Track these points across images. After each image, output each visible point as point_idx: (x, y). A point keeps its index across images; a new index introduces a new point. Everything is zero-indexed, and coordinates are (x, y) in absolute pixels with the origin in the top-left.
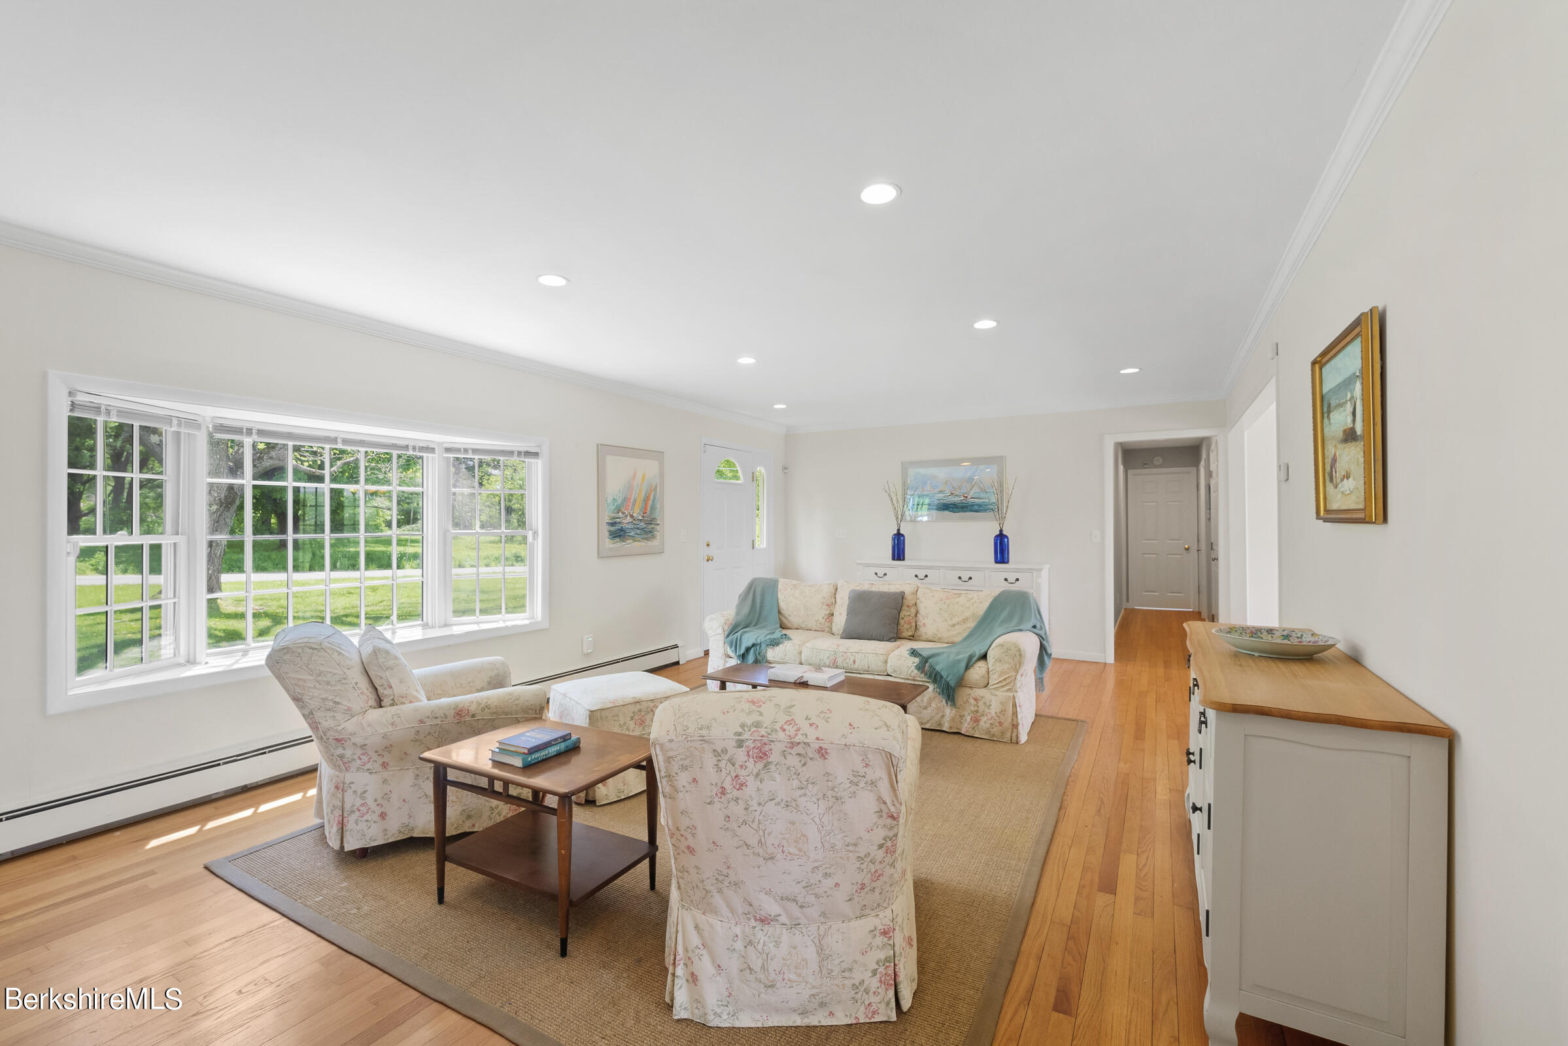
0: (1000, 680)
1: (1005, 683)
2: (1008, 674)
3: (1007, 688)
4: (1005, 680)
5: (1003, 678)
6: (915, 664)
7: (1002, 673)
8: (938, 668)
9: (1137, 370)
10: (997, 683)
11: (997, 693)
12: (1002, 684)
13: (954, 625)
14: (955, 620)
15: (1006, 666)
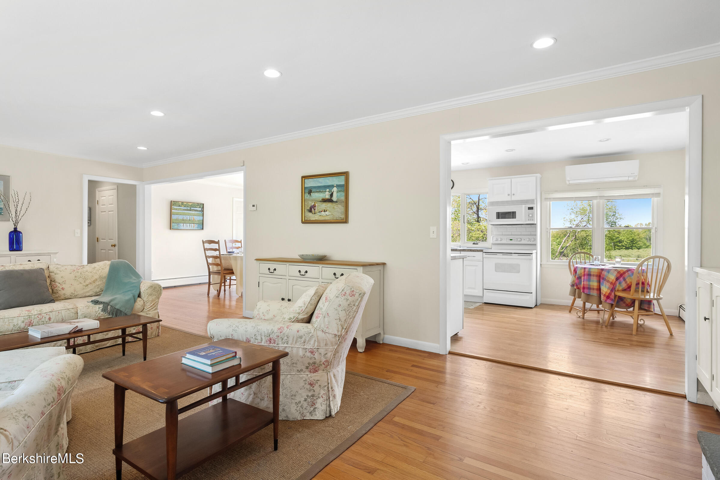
0: (151, 305)
1: (154, 306)
2: (155, 301)
3: (154, 309)
4: (153, 305)
5: (153, 304)
6: (101, 309)
7: (152, 301)
8: (117, 307)
9: (146, 149)
10: (150, 307)
11: (150, 312)
12: (152, 307)
13: (87, 285)
14: (88, 282)
15: (154, 297)
